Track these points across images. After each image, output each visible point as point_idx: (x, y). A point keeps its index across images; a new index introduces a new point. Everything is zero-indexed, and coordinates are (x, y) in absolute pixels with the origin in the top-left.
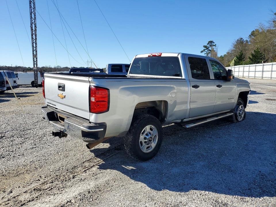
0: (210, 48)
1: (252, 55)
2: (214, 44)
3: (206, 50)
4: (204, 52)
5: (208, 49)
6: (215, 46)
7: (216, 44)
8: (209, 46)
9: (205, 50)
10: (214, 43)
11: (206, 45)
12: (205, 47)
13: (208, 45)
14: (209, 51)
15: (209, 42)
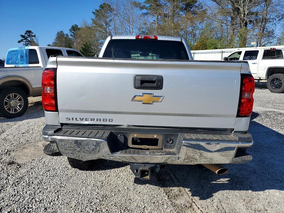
0: (29, 39)
1: (83, 48)
2: (33, 35)
3: (25, 41)
4: (22, 43)
5: (27, 39)
6: (34, 36)
7: (35, 35)
8: (28, 36)
9: (23, 41)
10: (33, 33)
11: (24, 35)
12: (22, 36)
13: (26, 35)
14: (28, 41)
15: (27, 31)
